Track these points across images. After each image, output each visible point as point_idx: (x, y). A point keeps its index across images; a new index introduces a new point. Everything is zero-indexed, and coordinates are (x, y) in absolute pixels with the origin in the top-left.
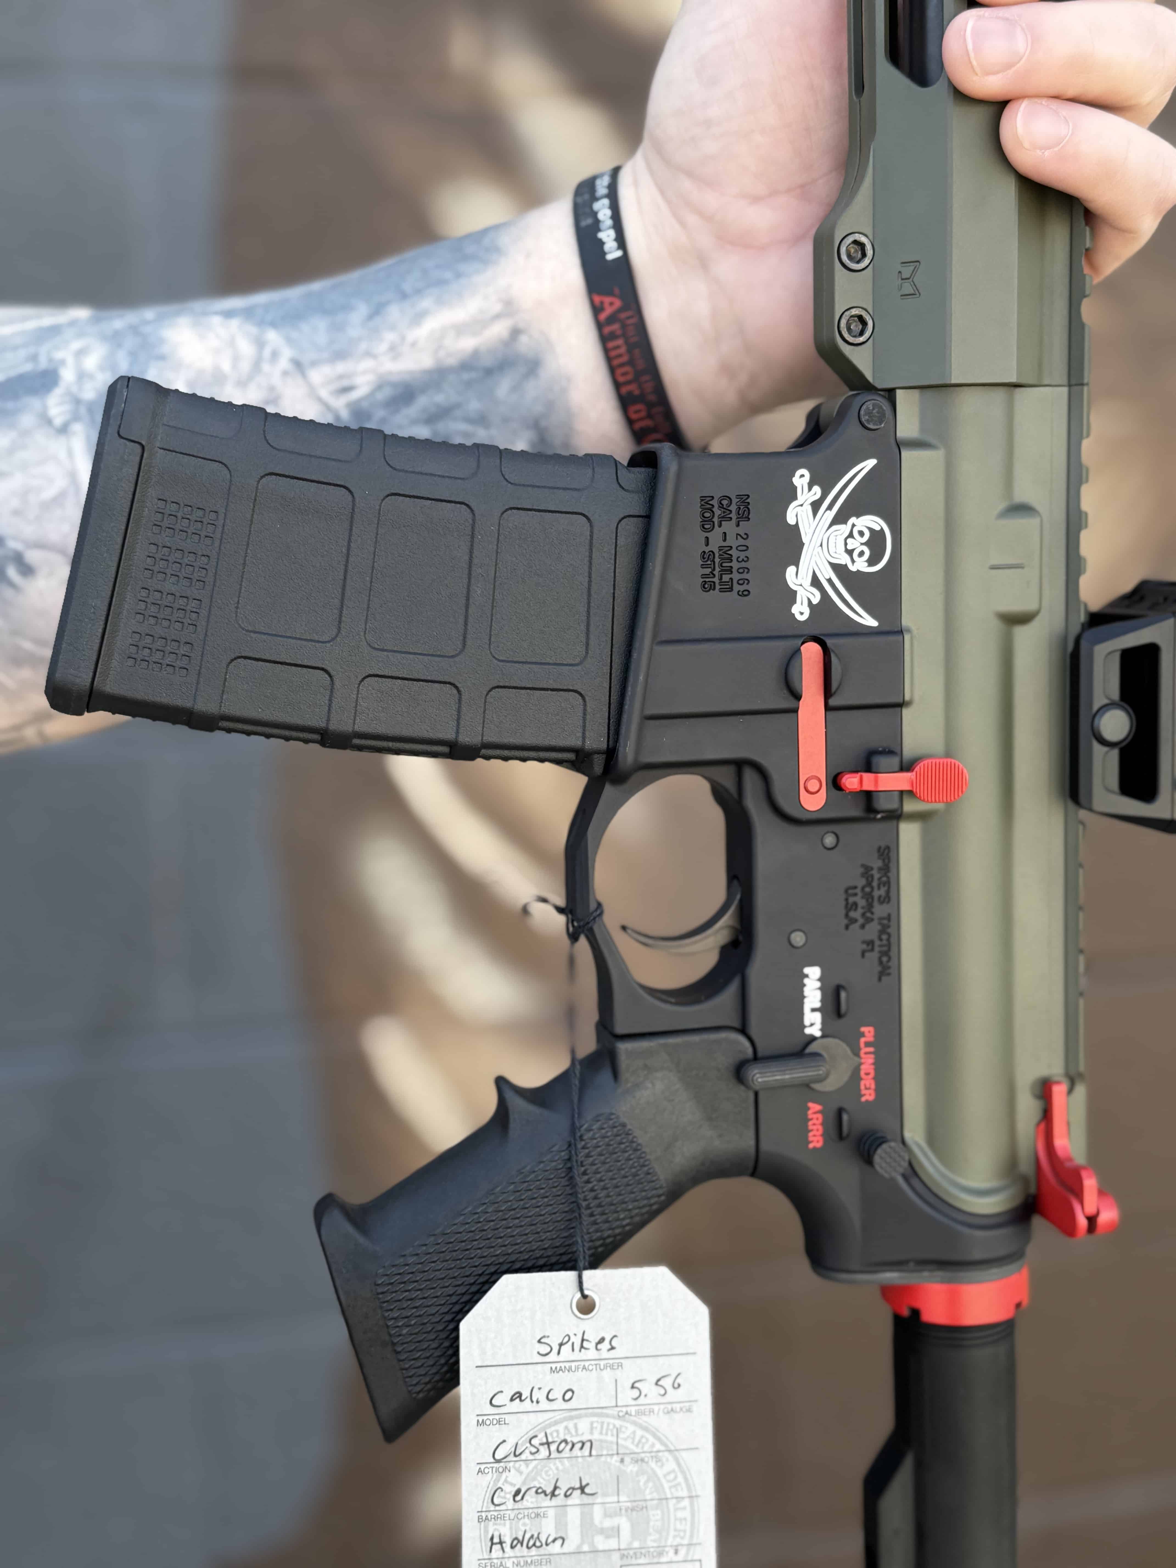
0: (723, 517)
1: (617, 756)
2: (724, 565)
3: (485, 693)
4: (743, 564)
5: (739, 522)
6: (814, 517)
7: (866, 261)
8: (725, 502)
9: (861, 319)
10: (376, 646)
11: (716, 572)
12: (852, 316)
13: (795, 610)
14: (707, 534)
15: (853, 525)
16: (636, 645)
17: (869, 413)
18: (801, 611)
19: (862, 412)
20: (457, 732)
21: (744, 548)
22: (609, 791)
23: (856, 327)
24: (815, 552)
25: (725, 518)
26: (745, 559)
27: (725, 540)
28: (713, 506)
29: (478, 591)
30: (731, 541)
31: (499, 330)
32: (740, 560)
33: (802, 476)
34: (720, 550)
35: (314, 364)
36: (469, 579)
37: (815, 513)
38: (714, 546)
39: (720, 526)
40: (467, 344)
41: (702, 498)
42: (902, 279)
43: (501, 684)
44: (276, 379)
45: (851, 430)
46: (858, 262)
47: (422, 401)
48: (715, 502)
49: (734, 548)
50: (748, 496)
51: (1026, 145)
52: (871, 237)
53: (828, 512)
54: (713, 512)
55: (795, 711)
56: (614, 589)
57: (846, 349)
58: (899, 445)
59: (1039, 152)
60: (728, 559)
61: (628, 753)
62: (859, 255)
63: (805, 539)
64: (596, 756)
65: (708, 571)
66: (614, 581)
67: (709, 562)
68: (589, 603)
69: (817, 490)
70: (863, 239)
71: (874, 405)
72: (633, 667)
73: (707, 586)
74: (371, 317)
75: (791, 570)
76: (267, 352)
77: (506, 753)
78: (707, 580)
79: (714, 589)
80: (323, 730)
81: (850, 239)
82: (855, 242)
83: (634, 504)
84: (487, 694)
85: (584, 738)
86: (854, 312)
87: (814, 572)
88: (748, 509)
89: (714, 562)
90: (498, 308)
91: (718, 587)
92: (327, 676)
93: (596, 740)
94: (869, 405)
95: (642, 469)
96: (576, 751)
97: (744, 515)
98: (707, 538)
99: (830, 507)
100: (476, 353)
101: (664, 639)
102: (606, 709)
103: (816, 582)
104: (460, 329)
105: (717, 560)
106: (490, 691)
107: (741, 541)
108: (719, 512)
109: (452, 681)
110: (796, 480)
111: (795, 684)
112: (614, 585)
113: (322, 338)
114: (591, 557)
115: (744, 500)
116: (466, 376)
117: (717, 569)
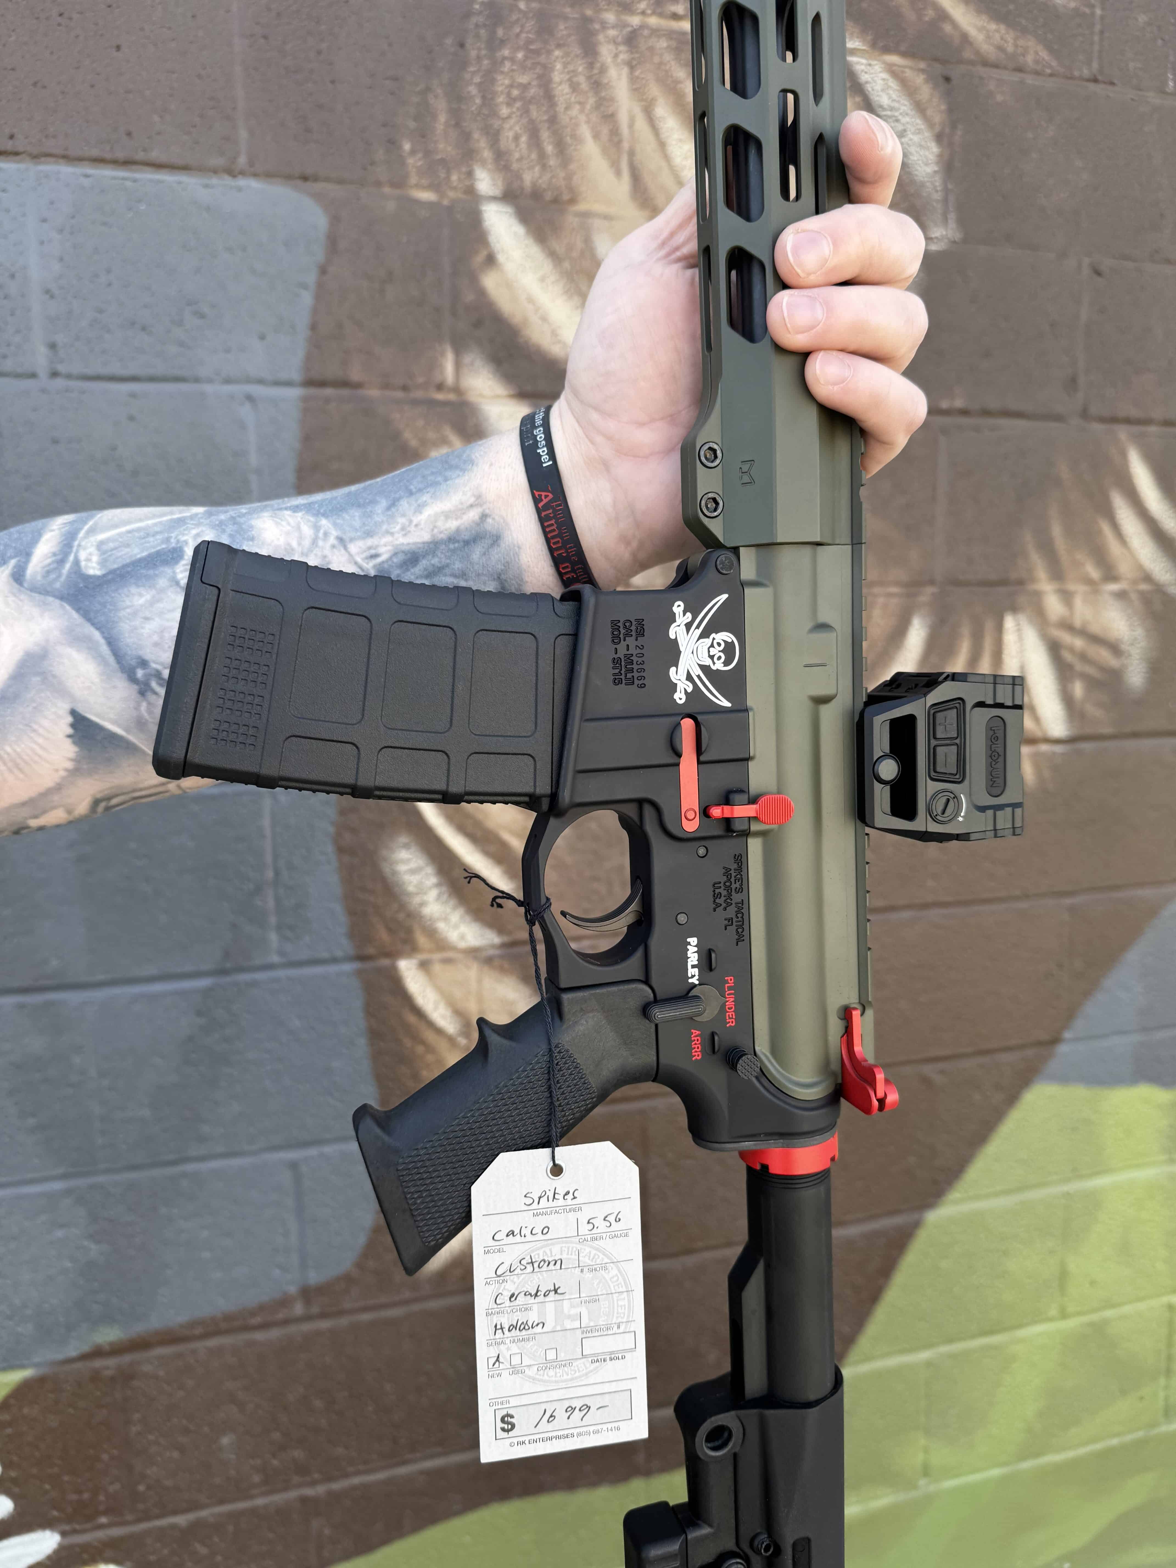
0: (626, 635)
1: (558, 798)
2: (628, 667)
3: (466, 757)
4: (641, 666)
5: (637, 637)
6: (688, 634)
7: (718, 461)
8: (627, 624)
9: (714, 500)
10: (390, 727)
11: (623, 672)
12: (709, 499)
13: (676, 696)
14: (615, 646)
15: (714, 639)
16: (570, 722)
17: (722, 563)
18: (680, 697)
19: (718, 562)
20: (448, 785)
21: (642, 655)
22: (553, 822)
23: (712, 505)
24: (689, 658)
25: (628, 634)
26: (642, 663)
27: (628, 650)
28: (619, 627)
29: (460, 686)
30: (633, 651)
31: (473, 515)
32: (638, 663)
33: (679, 606)
34: (625, 657)
35: (352, 540)
36: (454, 680)
37: (688, 630)
38: (621, 654)
39: (625, 640)
40: (452, 525)
41: (612, 622)
42: (742, 473)
43: (477, 751)
44: (327, 552)
45: (711, 574)
46: (712, 462)
47: (424, 563)
48: (620, 624)
49: (634, 655)
50: (643, 620)
51: (822, 382)
52: (720, 445)
53: (697, 630)
54: (619, 631)
55: (678, 765)
56: (554, 684)
57: (705, 521)
58: (743, 584)
59: (831, 387)
60: (631, 662)
61: (565, 796)
62: (713, 458)
63: (682, 649)
64: (544, 799)
65: (617, 671)
66: (554, 679)
67: (618, 665)
68: (536, 695)
69: (689, 615)
70: (716, 447)
71: (725, 557)
72: (568, 736)
73: (617, 682)
74: (388, 508)
75: (673, 670)
76: (321, 534)
77: (482, 798)
78: (617, 677)
79: (621, 683)
80: (352, 785)
81: (706, 447)
82: (710, 449)
83: (566, 626)
84: (468, 758)
85: (535, 786)
86: (710, 495)
87: (688, 671)
88: (643, 628)
89: (621, 665)
90: (472, 500)
91: (624, 682)
92: (355, 748)
93: (544, 787)
94: (723, 558)
95: (571, 603)
96: (530, 796)
97: (641, 633)
98: (616, 649)
99: (698, 627)
100: (458, 530)
101: (588, 718)
102: (549, 766)
103: (689, 677)
104: (447, 515)
105: (623, 663)
106: (470, 755)
107: (639, 651)
108: (624, 631)
109: (443, 749)
110: (675, 609)
111: (678, 747)
112: (554, 682)
113: (357, 523)
114: (537, 663)
115: (640, 622)
116: (452, 546)
117: (623, 670)
